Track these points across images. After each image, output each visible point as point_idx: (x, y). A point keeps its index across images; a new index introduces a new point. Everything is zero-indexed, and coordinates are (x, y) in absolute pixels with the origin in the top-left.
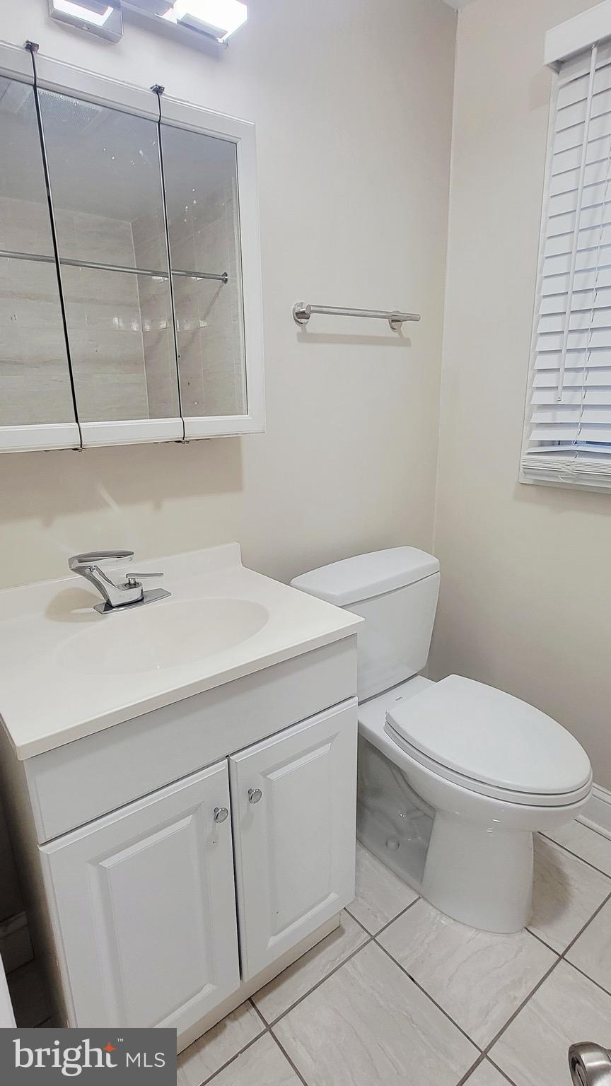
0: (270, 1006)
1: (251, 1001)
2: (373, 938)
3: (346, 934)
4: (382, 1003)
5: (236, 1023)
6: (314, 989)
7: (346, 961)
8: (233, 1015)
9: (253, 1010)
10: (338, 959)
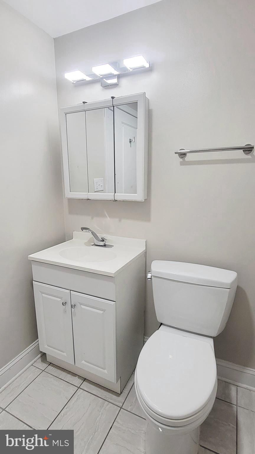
0: (86, 386)
1: (85, 380)
2: (121, 408)
3: (118, 398)
4: (98, 419)
5: (78, 379)
6: (95, 395)
7: (108, 402)
8: (80, 377)
9: (82, 381)
10: (108, 399)
